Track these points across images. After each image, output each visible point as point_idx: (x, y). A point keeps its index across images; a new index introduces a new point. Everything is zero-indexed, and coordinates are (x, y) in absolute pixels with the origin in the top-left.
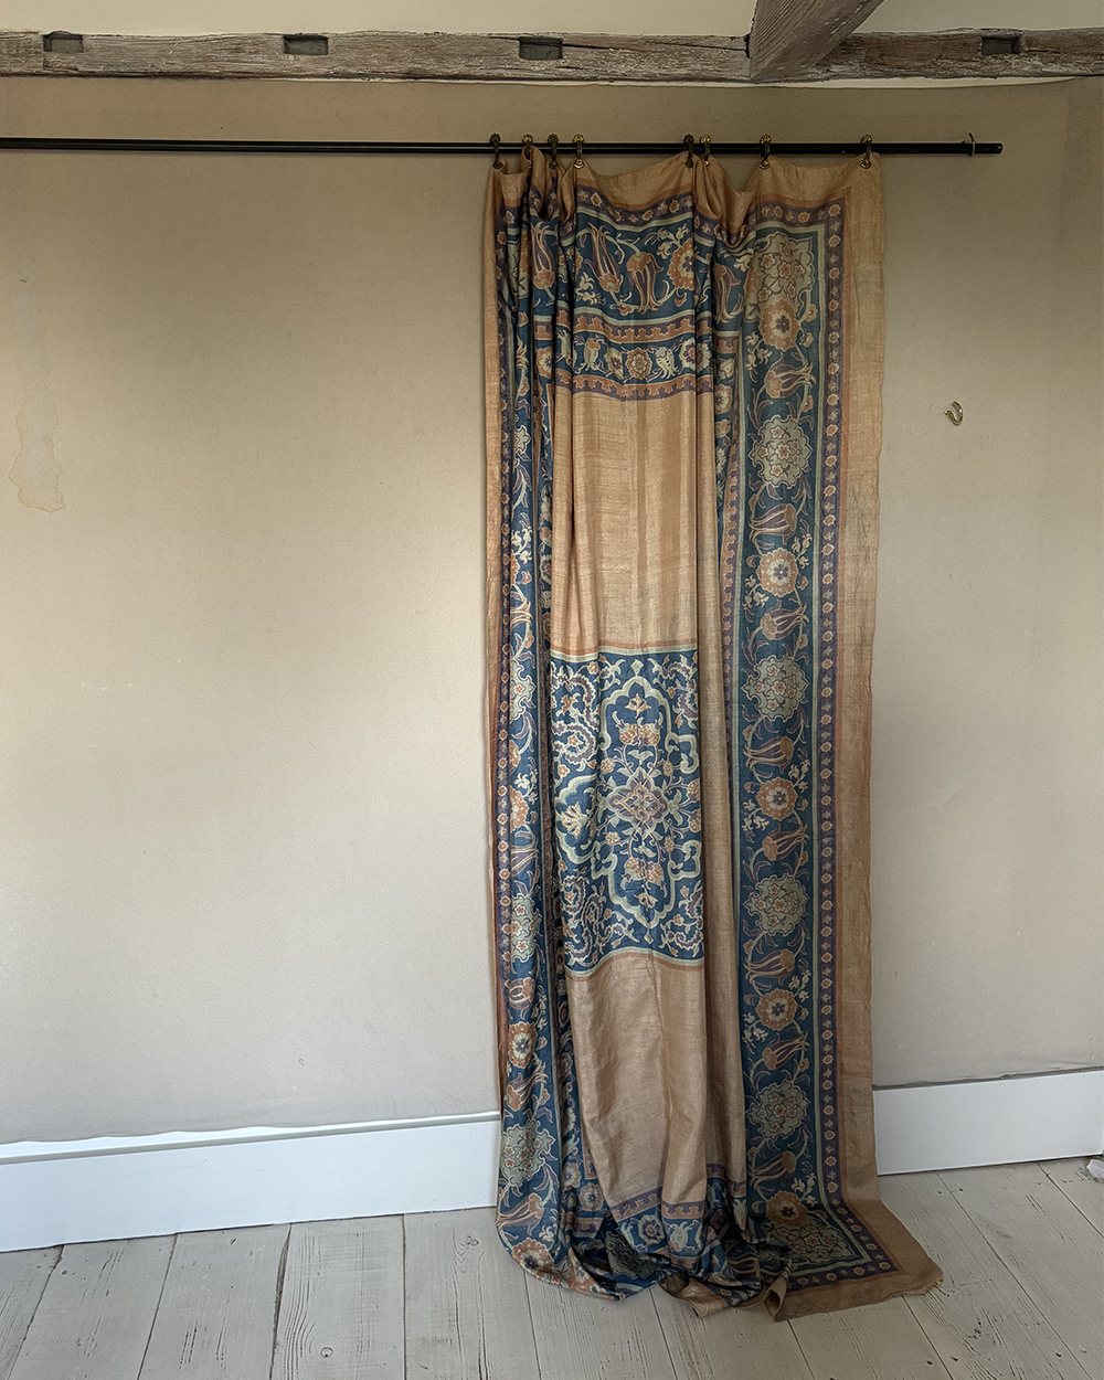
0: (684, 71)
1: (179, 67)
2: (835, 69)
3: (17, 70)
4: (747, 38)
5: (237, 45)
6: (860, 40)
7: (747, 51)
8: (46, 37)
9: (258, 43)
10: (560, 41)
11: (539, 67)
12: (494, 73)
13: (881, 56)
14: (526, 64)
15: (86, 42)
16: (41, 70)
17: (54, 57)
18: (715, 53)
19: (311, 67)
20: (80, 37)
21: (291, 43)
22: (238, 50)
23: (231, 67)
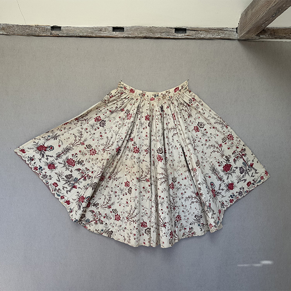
0: (220, 37)
1: (85, 34)
2: (261, 36)
3: (43, 35)
4: (237, 28)
5: (100, 30)
6: (269, 29)
7: (237, 32)
8: (52, 27)
9: (106, 29)
10: (186, 29)
11: (180, 35)
12: (168, 37)
13: (274, 33)
14: (176, 34)
15: (62, 28)
16: (50, 35)
17: (53, 32)
18: (228, 32)
19: (120, 36)
20: (60, 27)
21: (115, 29)
22: (101, 31)
23: (98, 35)
